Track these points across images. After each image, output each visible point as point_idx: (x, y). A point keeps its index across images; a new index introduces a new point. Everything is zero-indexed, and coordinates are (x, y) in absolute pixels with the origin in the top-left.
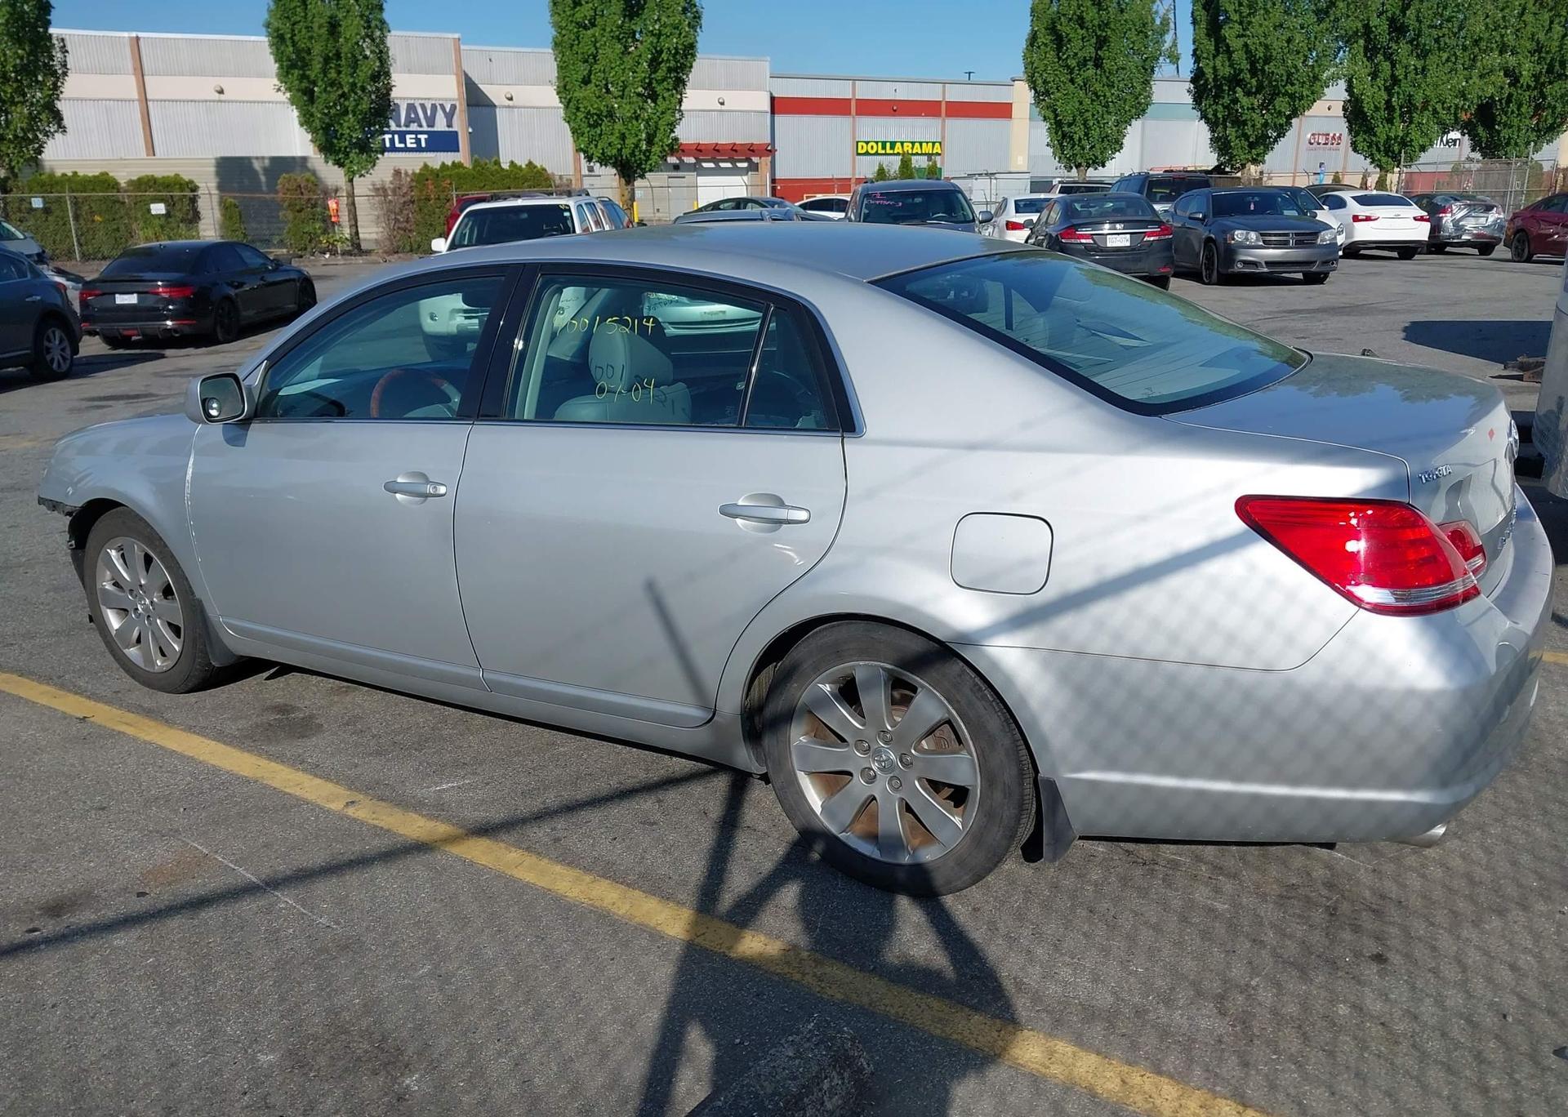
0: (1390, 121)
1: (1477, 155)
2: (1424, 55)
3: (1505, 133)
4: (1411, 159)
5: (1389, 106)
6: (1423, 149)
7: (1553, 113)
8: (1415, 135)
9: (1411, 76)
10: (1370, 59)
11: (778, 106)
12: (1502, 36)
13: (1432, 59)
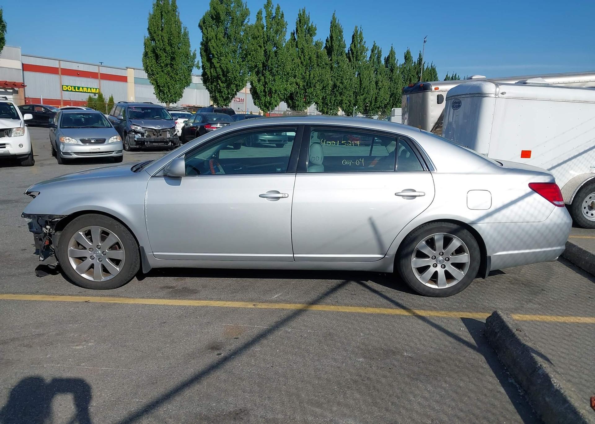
0: (265, 96)
1: (289, 109)
2: (273, 75)
3: (297, 103)
4: (273, 109)
5: (264, 91)
6: (276, 106)
7: (309, 98)
8: (273, 101)
9: (270, 82)
10: (257, 75)
11: (26, 67)
12: (295, 73)
13: (277, 78)
